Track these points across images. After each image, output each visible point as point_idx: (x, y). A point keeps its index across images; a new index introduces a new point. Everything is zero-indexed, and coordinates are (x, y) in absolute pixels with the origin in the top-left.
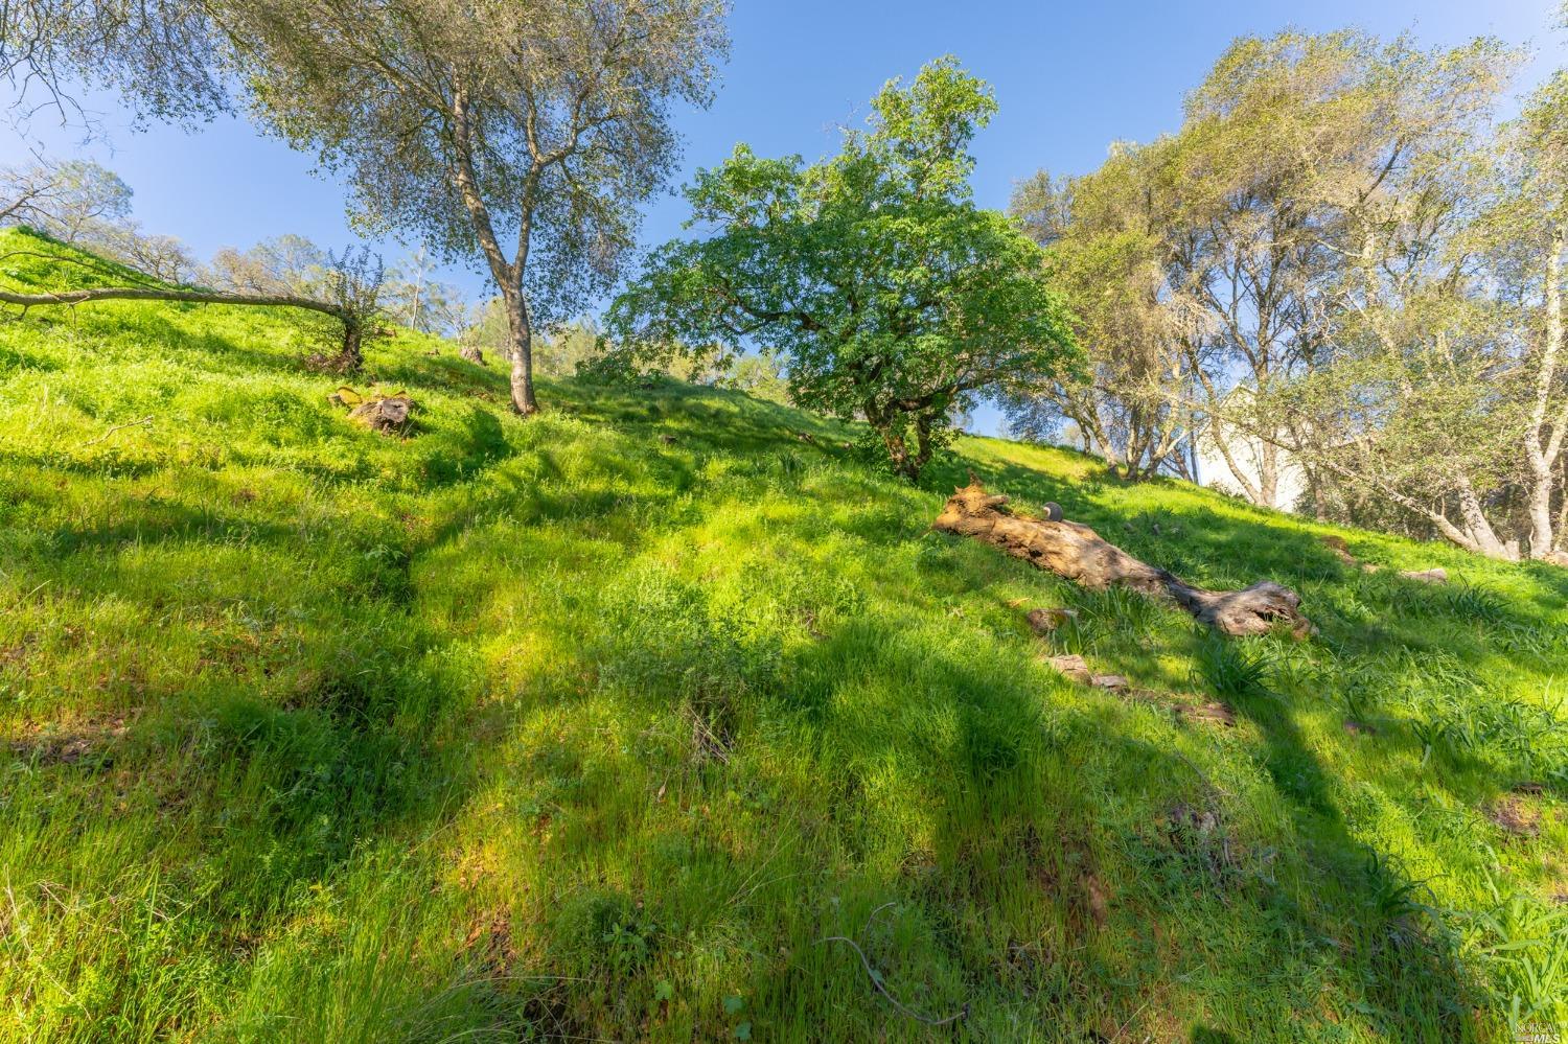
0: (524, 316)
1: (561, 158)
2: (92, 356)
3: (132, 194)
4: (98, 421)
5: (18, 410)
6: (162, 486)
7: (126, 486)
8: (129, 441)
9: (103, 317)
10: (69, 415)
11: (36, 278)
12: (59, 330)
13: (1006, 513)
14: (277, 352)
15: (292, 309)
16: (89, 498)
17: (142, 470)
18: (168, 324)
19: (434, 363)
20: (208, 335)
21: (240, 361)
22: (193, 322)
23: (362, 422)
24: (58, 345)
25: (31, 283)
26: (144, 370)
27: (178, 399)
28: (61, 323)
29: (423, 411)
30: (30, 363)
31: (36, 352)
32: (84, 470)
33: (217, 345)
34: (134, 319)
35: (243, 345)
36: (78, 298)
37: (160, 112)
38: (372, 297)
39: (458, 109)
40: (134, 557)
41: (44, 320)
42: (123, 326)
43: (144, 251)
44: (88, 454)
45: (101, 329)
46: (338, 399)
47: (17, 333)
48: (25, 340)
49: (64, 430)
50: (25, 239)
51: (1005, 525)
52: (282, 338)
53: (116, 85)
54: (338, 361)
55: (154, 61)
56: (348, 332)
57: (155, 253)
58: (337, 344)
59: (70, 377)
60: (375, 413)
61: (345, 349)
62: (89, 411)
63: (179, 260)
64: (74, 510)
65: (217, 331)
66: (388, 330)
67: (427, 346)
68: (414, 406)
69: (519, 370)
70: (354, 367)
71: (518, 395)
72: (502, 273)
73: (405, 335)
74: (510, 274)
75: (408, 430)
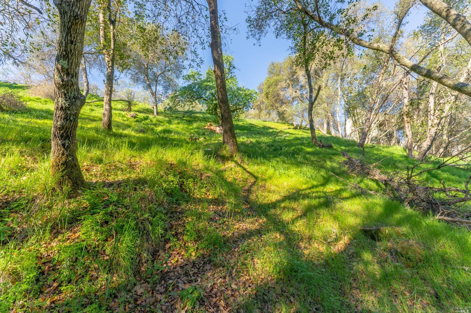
0: (156, 100)
2: (98, 109)
13: (212, 125)
15: (121, 101)
19: (144, 109)
23: (129, 117)
29: (138, 115)
35: (114, 107)
38: (133, 99)
39: (146, 66)
45: (96, 106)
46: (126, 114)
51: (212, 128)
54: (128, 109)
56: (129, 105)
58: (128, 107)
60: (131, 116)
63: (97, 89)
66: (137, 103)
67: (144, 106)
68: (136, 115)
69: (155, 110)
70: (130, 110)
71: (155, 114)
72: (152, 94)
73: (140, 104)
74: (154, 94)
75: (135, 117)
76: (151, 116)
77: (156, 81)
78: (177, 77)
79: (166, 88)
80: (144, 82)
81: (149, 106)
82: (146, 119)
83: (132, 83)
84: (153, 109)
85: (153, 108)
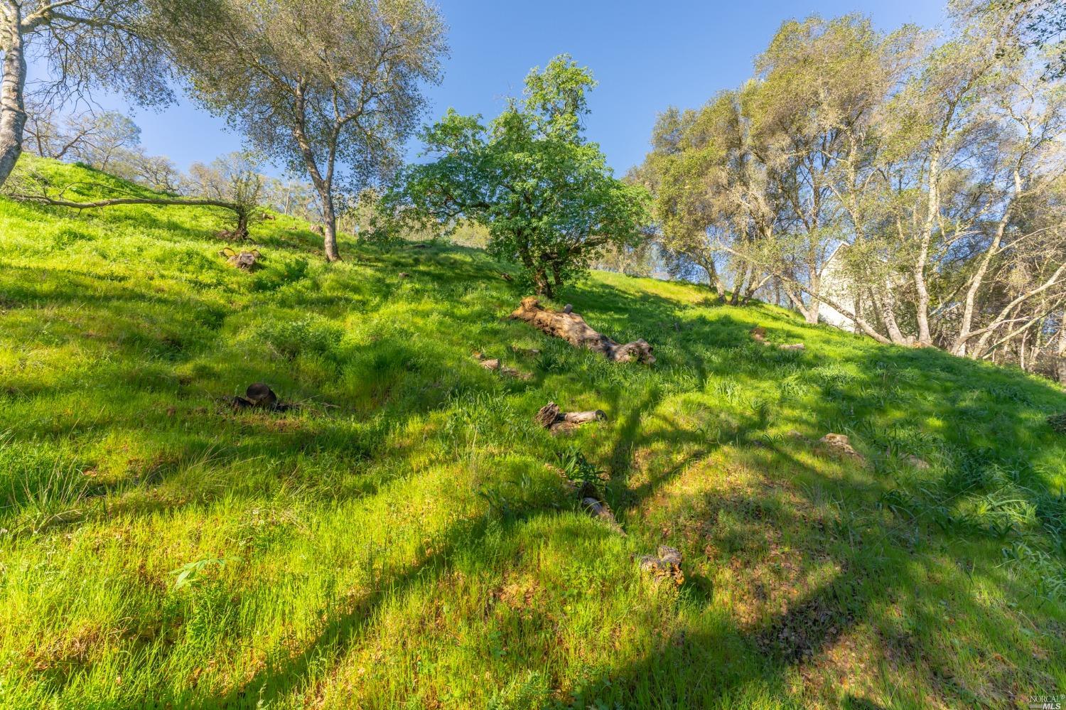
0: (331, 208)
1: (354, 118)
2: (109, 233)
3: (140, 132)
4: (108, 261)
5: (78, 256)
6: (129, 284)
7: (116, 283)
8: (119, 269)
9: (118, 213)
10: (97, 258)
11: (86, 192)
12: (96, 220)
13: (541, 309)
14: (204, 229)
15: (211, 206)
16: (102, 286)
17: (122, 279)
18: (149, 215)
19: (292, 234)
20: (169, 221)
21: (182, 234)
22: (162, 214)
23: (231, 264)
24: (96, 229)
25: (83, 194)
26: (132, 239)
27: (145, 253)
28: (97, 217)
29: (265, 259)
30: (82, 237)
31: (86, 233)
32: (100, 278)
33: (173, 227)
34: (133, 214)
35: (187, 226)
36: (104, 204)
37: (142, 103)
38: (254, 199)
39: (298, 92)
40: (115, 303)
41: (89, 215)
42: (127, 218)
43: (148, 166)
44: (102, 273)
45: (116, 219)
46: (223, 254)
47: (77, 223)
48: (80, 227)
49: (94, 264)
50: (79, 169)
51: (541, 315)
52: (208, 221)
53: (121, 91)
54: (234, 234)
55: (139, 77)
56: (241, 218)
57: (155, 167)
58: (236, 225)
59: (99, 243)
60: (238, 260)
61: (240, 227)
62: (105, 257)
63: (168, 171)
64: (96, 290)
65: (175, 219)
66: (271, 215)
67: (292, 224)
68: (260, 256)
69: (328, 238)
70: (242, 236)
71: (328, 251)
72: (319, 184)
73: (280, 218)
74: (323, 186)
75: (254, 267)
76: (315, 263)
77: (334, 143)
78: (401, 136)
79: (364, 170)
80: (293, 146)
81: (307, 226)
82: (296, 273)
83: (252, 147)
84: (320, 234)
85: (321, 229)
